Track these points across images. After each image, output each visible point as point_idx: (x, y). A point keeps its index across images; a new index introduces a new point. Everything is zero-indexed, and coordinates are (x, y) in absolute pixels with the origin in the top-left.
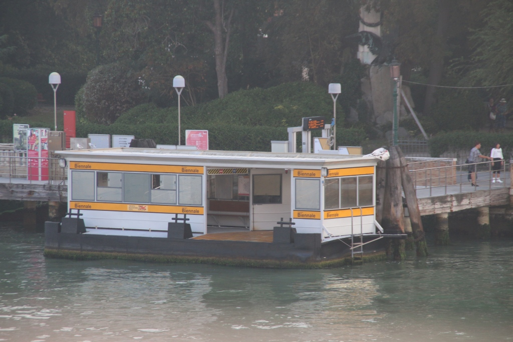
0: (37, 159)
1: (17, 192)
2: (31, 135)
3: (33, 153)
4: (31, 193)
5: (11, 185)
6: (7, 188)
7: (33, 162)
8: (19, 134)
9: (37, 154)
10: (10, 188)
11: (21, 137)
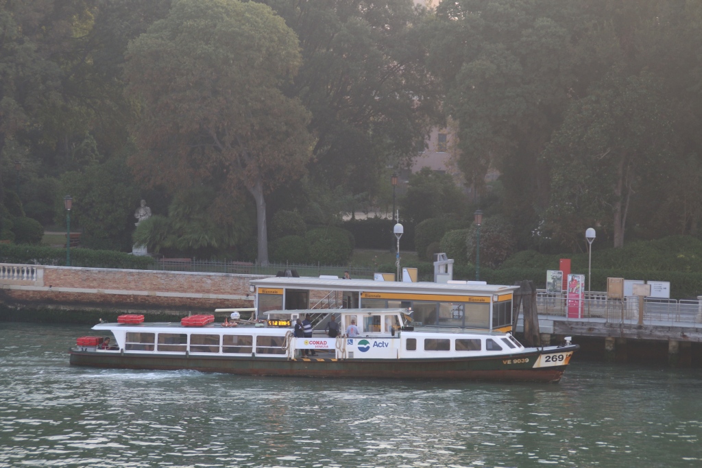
0: (578, 301)
1: (577, 328)
2: (573, 280)
3: (574, 295)
4: (590, 329)
5: (570, 323)
6: (566, 325)
7: (574, 303)
8: (553, 278)
9: (578, 296)
10: (570, 325)
11: (554, 282)
